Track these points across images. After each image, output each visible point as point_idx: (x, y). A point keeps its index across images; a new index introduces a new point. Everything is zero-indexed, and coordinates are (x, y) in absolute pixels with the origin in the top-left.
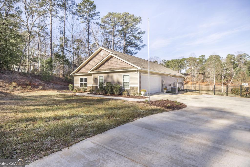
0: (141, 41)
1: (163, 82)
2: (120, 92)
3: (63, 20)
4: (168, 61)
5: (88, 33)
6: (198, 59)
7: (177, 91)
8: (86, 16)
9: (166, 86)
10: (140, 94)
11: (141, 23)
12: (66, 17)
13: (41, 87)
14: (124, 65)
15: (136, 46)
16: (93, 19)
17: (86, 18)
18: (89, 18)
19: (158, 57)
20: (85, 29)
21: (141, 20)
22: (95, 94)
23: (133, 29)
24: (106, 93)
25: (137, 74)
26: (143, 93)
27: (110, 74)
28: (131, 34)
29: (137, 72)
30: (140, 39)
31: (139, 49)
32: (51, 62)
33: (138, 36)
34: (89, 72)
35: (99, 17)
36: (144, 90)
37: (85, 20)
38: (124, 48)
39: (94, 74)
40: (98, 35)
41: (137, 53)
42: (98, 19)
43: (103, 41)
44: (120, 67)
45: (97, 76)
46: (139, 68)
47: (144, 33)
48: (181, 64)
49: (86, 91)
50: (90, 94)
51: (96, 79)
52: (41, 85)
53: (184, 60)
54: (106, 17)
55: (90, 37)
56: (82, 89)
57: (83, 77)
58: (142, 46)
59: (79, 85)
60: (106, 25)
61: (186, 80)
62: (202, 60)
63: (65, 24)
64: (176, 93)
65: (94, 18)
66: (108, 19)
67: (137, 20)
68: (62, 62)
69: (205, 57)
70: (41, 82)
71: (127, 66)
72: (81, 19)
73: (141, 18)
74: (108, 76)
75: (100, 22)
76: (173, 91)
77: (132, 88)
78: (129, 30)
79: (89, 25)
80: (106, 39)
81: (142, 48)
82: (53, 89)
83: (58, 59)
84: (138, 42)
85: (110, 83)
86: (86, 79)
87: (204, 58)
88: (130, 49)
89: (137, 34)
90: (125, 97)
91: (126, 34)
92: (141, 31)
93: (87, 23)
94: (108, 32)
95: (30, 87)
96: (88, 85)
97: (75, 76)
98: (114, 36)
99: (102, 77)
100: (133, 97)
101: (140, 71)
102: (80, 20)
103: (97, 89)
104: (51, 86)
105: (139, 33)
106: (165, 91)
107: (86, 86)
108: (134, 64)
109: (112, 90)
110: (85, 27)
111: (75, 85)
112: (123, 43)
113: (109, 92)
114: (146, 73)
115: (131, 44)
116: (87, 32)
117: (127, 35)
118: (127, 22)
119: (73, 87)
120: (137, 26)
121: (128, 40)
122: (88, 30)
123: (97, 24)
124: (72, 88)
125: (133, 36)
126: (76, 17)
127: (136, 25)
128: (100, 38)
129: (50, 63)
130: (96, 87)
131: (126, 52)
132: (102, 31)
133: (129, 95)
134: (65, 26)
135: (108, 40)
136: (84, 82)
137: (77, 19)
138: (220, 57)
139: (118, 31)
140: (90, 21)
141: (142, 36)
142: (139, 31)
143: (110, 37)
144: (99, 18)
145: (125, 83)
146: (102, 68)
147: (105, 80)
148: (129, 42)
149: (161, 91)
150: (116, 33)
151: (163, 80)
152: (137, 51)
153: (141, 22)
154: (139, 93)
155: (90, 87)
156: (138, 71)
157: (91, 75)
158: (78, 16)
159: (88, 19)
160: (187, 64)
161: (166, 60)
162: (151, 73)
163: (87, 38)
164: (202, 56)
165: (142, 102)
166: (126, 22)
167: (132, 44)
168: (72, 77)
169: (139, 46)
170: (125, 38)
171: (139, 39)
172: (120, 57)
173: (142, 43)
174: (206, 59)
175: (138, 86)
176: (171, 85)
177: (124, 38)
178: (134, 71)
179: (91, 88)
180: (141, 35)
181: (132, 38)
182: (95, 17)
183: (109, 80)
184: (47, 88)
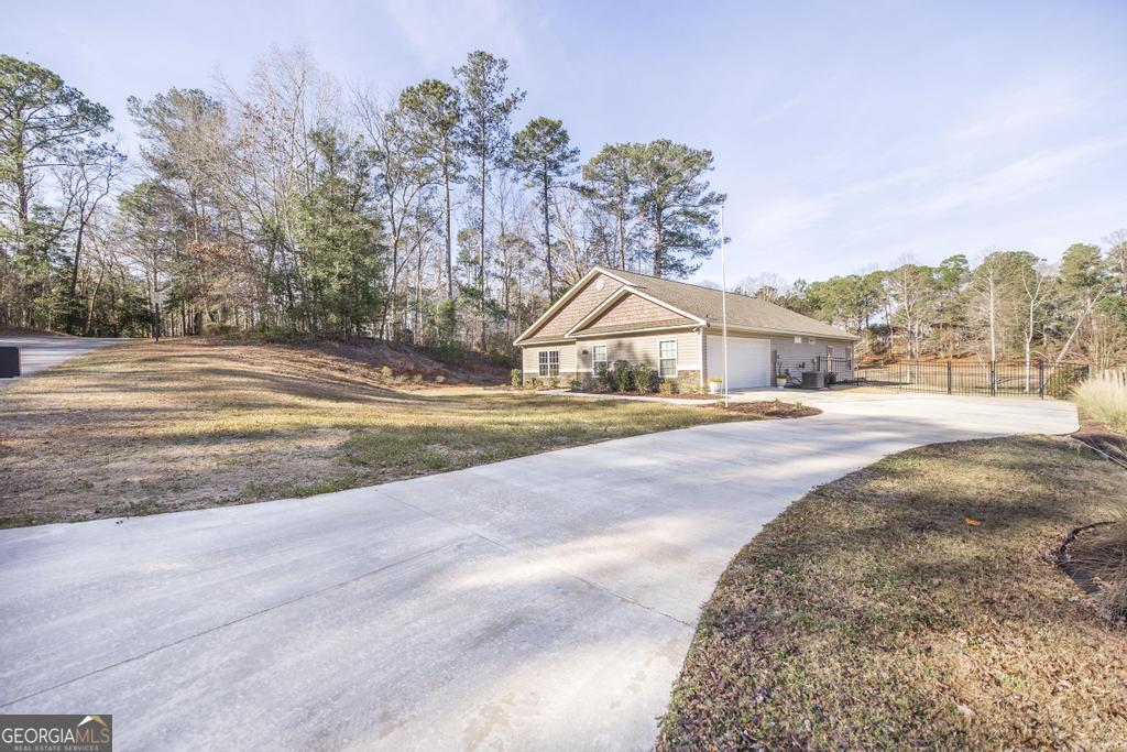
0: (713, 226)
1: (775, 356)
2: (651, 386)
3: (478, 188)
4: (817, 285)
5: (547, 219)
6: (938, 271)
7: (821, 383)
8: (540, 167)
9: (787, 370)
10: (706, 388)
11: (713, 169)
12: (486, 178)
13: (441, 379)
14: (663, 316)
15: (698, 246)
16: (560, 174)
17: (538, 175)
18: (549, 173)
19: (774, 276)
20: (537, 205)
21: (712, 161)
22: (584, 391)
23: (686, 191)
24: (615, 390)
25: (697, 338)
26: (713, 387)
27: (626, 340)
28: (677, 209)
29: (696, 333)
30: (710, 220)
31: (706, 253)
32: (452, 310)
33: (701, 210)
34: (566, 336)
35: (577, 164)
36: (716, 378)
37: (537, 180)
38: (658, 255)
39: (579, 339)
40: (574, 219)
41: (698, 267)
42: (573, 173)
43: (588, 235)
44: (650, 320)
45: (589, 345)
46: (703, 322)
47: (721, 199)
48: (866, 292)
49: (559, 385)
50: (573, 391)
51: (585, 352)
52: (439, 372)
53: (878, 276)
54: (597, 161)
55: (551, 227)
56: (546, 379)
57: (549, 349)
58: (717, 244)
59: (538, 371)
60: (597, 185)
61: (889, 351)
62: (954, 272)
63: (483, 199)
64: (818, 389)
65: (564, 170)
66: (603, 165)
67: (698, 161)
68: (478, 307)
69: (966, 262)
70: (437, 366)
71: (667, 316)
72: (526, 177)
73: (709, 154)
74: (620, 345)
75: (579, 179)
76: (808, 382)
77: (685, 374)
78: (671, 196)
79: (549, 192)
80: (598, 230)
81: (716, 249)
82: (470, 382)
83: (468, 301)
84: (702, 232)
85: (626, 363)
86: (555, 354)
87: (963, 266)
88: (674, 254)
89: (697, 204)
90: (665, 396)
91: (660, 210)
92: (713, 194)
93: (541, 189)
94: (604, 208)
95: (420, 377)
96: (561, 370)
97: (526, 347)
98: (625, 217)
99: (602, 349)
100: (685, 396)
101: (705, 329)
102: (523, 181)
103: (590, 379)
104: (461, 376)
105: (705, 202)
106: (783, 382)
107: (556, 373)
108: (687, 310)
109: (631, 379)
110: (537, 201)
111: (525, 371)
112: (651, 238)
113: (622, 386)
114: (718, 332)
115: (679, 239)
116: (544, 216)
117: (666, 212)
118: (665, 169)
119: (521, 376)
120: (698, 179)
121: (669, 228)
122: (545, 210)
123: (573, 186)
124: (519, 380)
125: (686, 213)
126: (512, 173)
127: (695, 179)
128: (578, 228)
129: (450, 312)
130: (588, 374)
131: (662, 263)
132: (586, 203)
133: (675, 392)
134: (483, 204)
135: (606, 231)
136: (550, 362)
137: (515, 180)
138: (1036, 260)
139: (635, 201)
140: (551, 179)
141: (713, 212)
142: (705, 194)
143: (613, 222)
144: (579, 168)
145: (664, 363)
146: (601, 323)
147: (610, 357)
148: (672, 234)
149: (769, 384)
150: (628, 207)
151: (776, 352)
152: (699, 260)
153: (711, 165)
154: (702, 386)
155: (569, 375)
156: (698, 330)
157: (574, 343)
158: (515, 171)
159: (545, 175)
160: (893, 292)
161: (809, 281)
162: (732, 333)
163: (542, 230)
164: (954, 259)
165: (709, 405)
166: (660, 169)
167: (682, 237)
168: (519, 351)
169: (705, 245)
170: (659, 221)
171: (703, 219)
172: (649, 294)
173: (716, 232)
174: (971, 269)
175: (699, 367)
176: (803, 366)
177: (655, 222)
178: (690, 330)
179: (574, 378)
180: (712, 207)
181: (682, 218)
182: (567, 167)
183: (623, 356)
184: (455, 380)
